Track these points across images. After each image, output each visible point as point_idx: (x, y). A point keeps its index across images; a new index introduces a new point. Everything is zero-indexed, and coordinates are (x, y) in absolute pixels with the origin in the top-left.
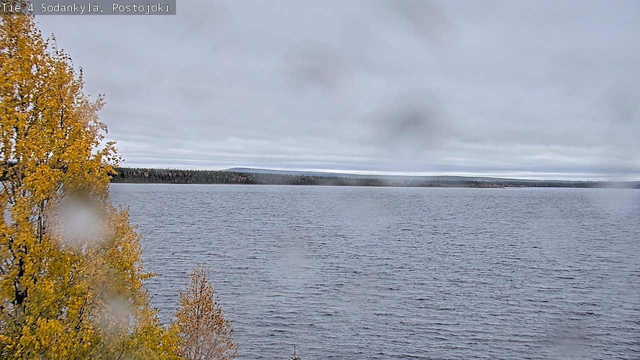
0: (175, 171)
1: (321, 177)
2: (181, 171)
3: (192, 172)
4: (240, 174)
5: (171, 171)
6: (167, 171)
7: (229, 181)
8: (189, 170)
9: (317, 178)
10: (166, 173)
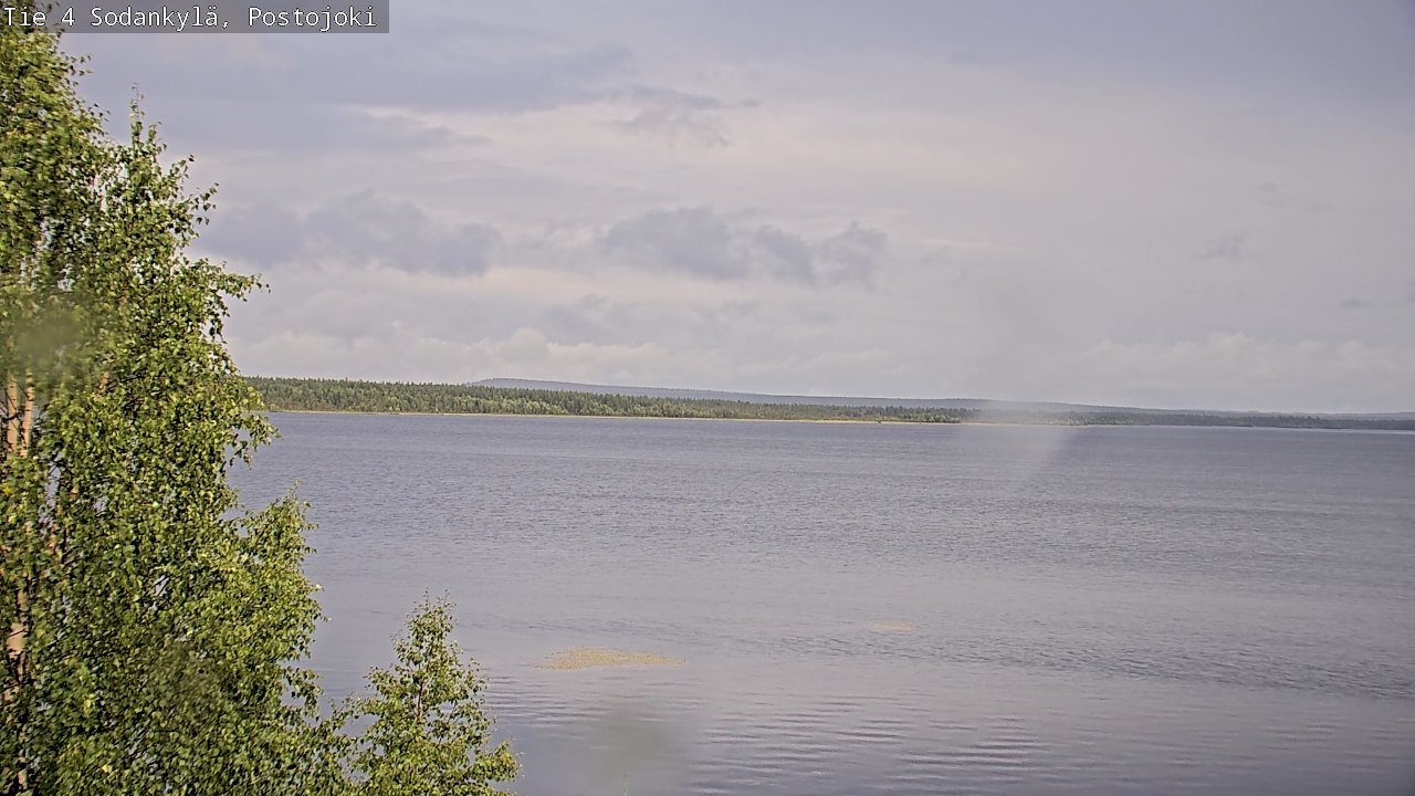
0: (361, 385)
1: (684, 401)
2: (374, 385)
3: (399, 386)
4: (506, 394)
5: (352, 385)
6: (343, 384)
7: (481, 407)
8: (393, 382)
9: (676, 402)
10: (342, 391)
